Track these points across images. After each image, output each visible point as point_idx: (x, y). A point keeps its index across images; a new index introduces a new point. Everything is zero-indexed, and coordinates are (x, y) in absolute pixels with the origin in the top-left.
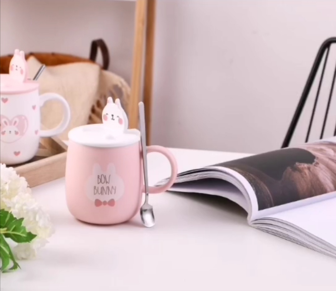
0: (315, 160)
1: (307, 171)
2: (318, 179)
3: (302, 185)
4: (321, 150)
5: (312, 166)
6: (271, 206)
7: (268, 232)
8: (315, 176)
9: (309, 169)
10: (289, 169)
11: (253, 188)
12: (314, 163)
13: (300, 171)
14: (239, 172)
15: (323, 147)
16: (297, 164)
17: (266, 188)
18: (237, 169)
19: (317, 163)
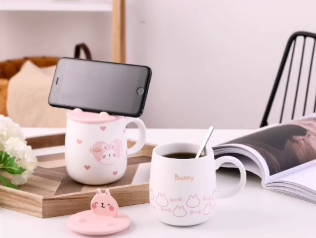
0: (307, 133)
1: (302, 142)
2: (311, 148)
3: (300, 153)
4: (310, 125)
5: (305, 137)
6: (279, 171)
7: (279, 192)
8: (309, 145)
9: (304, 140)
10: (289, 142)
11: (264, 159)
12: (307, 135)
13: (297, 142)
14: (251, 147)
15: (311, 122)
16: (294, 137)
17: (274, 157)
18: (249, 145)
19: (309, 135)
